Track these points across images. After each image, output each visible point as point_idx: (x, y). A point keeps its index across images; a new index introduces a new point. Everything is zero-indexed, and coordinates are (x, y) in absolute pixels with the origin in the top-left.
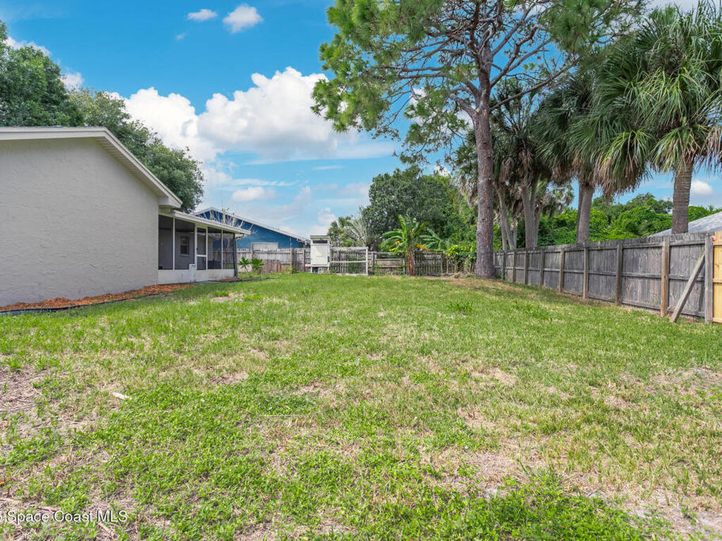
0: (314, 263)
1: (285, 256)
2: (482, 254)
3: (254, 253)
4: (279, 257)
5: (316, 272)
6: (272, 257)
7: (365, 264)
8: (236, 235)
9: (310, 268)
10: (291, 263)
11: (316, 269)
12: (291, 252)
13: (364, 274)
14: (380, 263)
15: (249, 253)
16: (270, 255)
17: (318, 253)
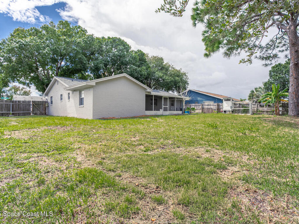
0: (224, 109)
1: (214, 106)
2: (291, 104)
3: (202, 105)
4: (212, 107)
5: (226, 113)
6: (209, 107)
7: (249, 109)
8: (183, 99)
9: (223, 111)
10: (216, 109)
11: (225, 112)
12: (216, 105)
13: (248, 114)
14: (261, 109)
15: (201, 105)
16: (209, 106)
17: (226, 105)
